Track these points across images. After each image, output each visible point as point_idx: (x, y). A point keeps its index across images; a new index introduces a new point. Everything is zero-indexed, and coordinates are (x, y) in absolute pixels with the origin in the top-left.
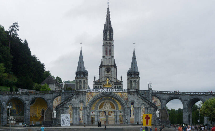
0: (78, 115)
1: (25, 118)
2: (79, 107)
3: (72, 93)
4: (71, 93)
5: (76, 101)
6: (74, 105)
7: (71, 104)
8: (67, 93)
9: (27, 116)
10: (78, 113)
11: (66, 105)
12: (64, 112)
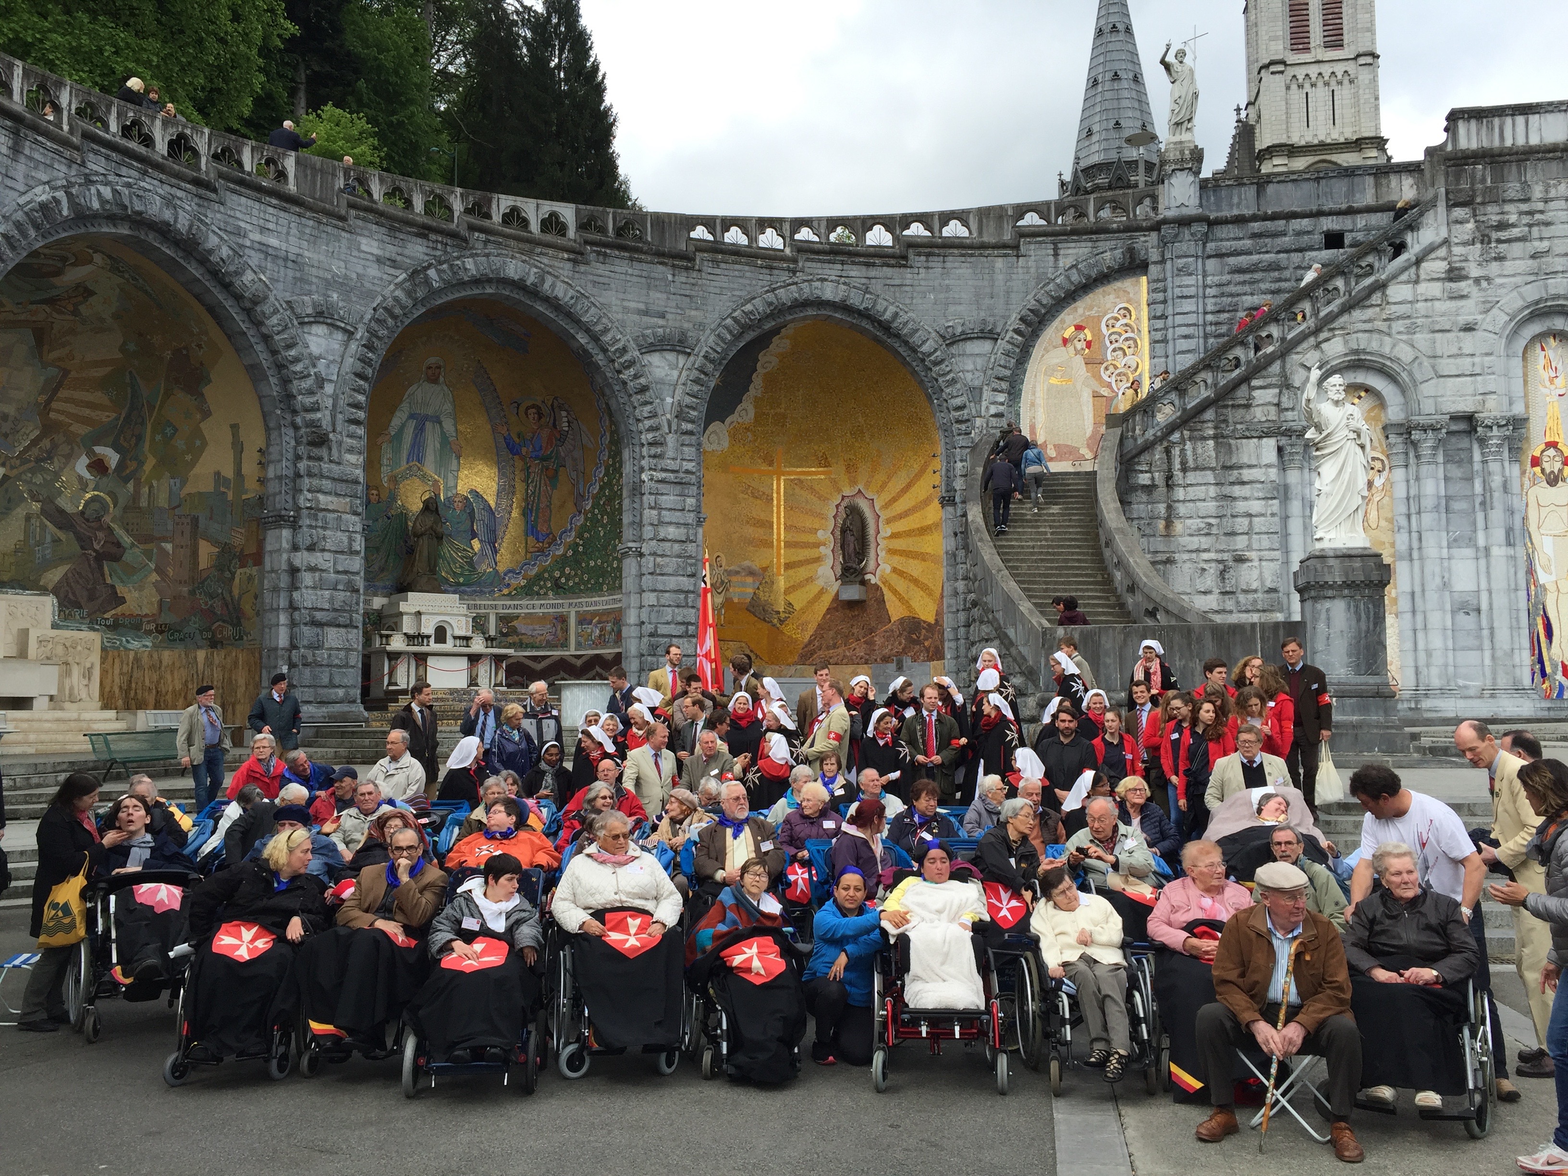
0: (1499, 552)
1: (632, 617)
2: (1518, 409)
3: (1330, 224)
4: (1320, 214)
5: (1468, 311)
6: (1427, 389)
7: (1361, 378)
8: (1240, 220)
9: (672, 582)
10: (1497, 515)
11: (1286, 385)
12: (1256, 506)
